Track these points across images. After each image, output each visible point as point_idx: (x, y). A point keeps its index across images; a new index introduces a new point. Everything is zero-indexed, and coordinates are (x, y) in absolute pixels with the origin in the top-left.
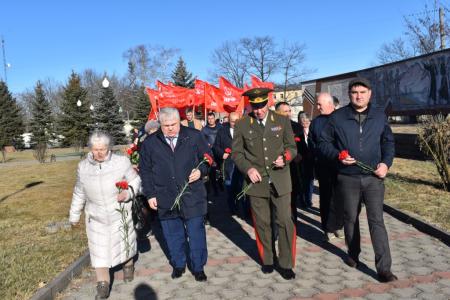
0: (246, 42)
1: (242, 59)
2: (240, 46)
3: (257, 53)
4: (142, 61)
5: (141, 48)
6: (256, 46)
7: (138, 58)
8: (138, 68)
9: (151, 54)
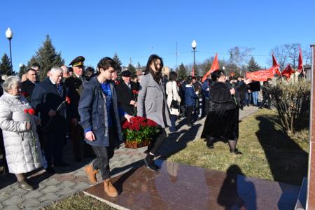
0: (287, 46)
1: (284, 54)
2: (284, 48)
3: (292, 51)
4: (236, 54)
5: (237, 48)
6: (292, 47)
7: (235, 52)
8: (235, 56)
9: (241, 51)
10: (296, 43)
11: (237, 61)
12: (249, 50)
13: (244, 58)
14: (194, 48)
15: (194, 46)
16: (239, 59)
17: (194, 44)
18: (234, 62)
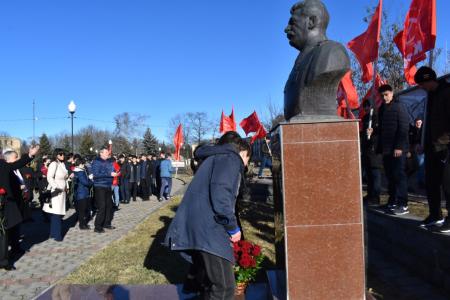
0: (190, 115)
1: (187, 125)
2: (187, 117)
3: (197, 121)
4: (125, 122)
5: (126, 114)
6: (196, 117)
7: (123, 120)
8: (123, 126)
9: (132, 118)
10: (200, 112)
11: (126, 133)
12: (143, 118)
13: (136, 128)
14: (72, 113)
15: (72, 110)
16: (129, 129)
17: (72, 107)
18: (122, 134)
